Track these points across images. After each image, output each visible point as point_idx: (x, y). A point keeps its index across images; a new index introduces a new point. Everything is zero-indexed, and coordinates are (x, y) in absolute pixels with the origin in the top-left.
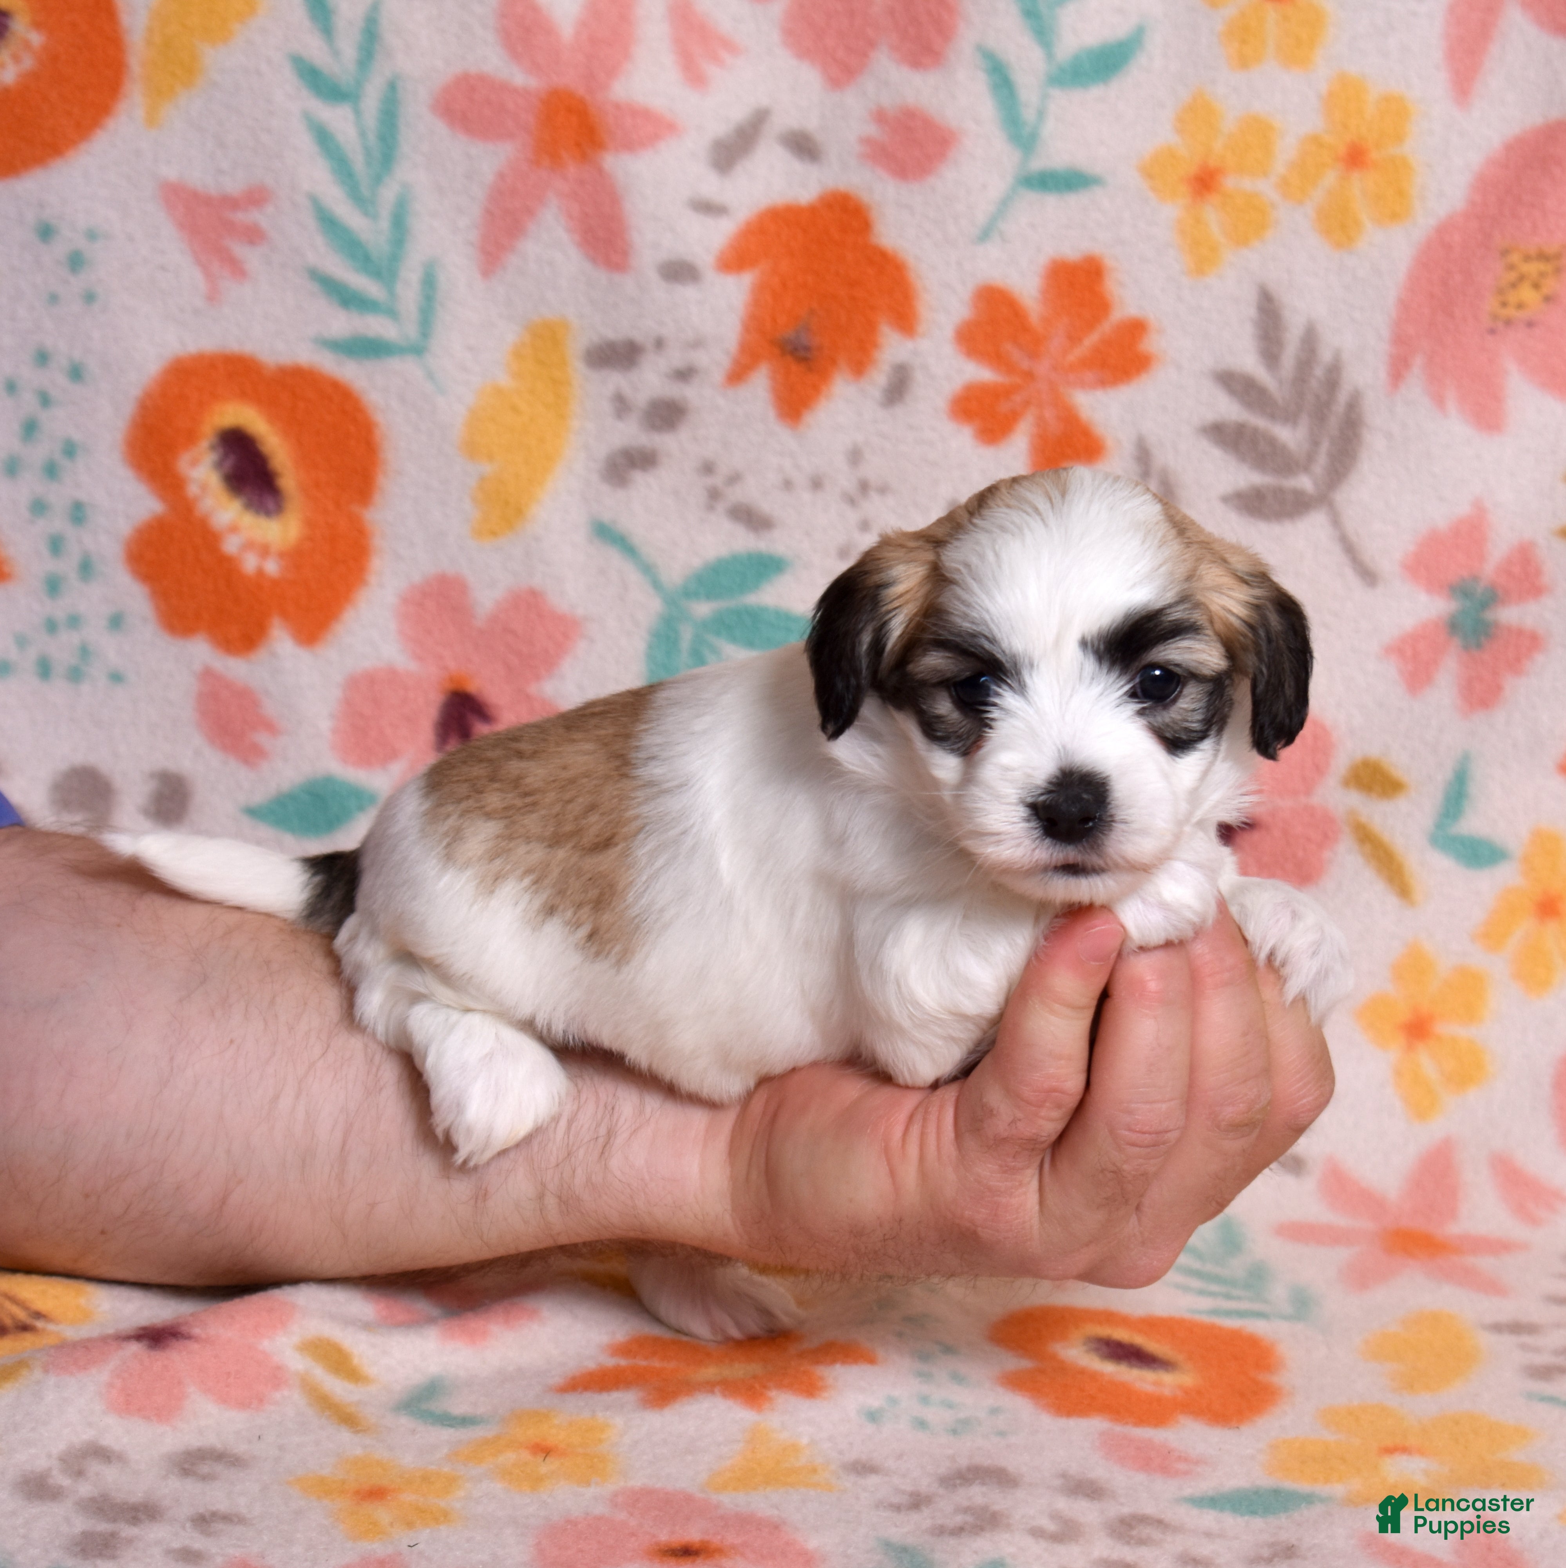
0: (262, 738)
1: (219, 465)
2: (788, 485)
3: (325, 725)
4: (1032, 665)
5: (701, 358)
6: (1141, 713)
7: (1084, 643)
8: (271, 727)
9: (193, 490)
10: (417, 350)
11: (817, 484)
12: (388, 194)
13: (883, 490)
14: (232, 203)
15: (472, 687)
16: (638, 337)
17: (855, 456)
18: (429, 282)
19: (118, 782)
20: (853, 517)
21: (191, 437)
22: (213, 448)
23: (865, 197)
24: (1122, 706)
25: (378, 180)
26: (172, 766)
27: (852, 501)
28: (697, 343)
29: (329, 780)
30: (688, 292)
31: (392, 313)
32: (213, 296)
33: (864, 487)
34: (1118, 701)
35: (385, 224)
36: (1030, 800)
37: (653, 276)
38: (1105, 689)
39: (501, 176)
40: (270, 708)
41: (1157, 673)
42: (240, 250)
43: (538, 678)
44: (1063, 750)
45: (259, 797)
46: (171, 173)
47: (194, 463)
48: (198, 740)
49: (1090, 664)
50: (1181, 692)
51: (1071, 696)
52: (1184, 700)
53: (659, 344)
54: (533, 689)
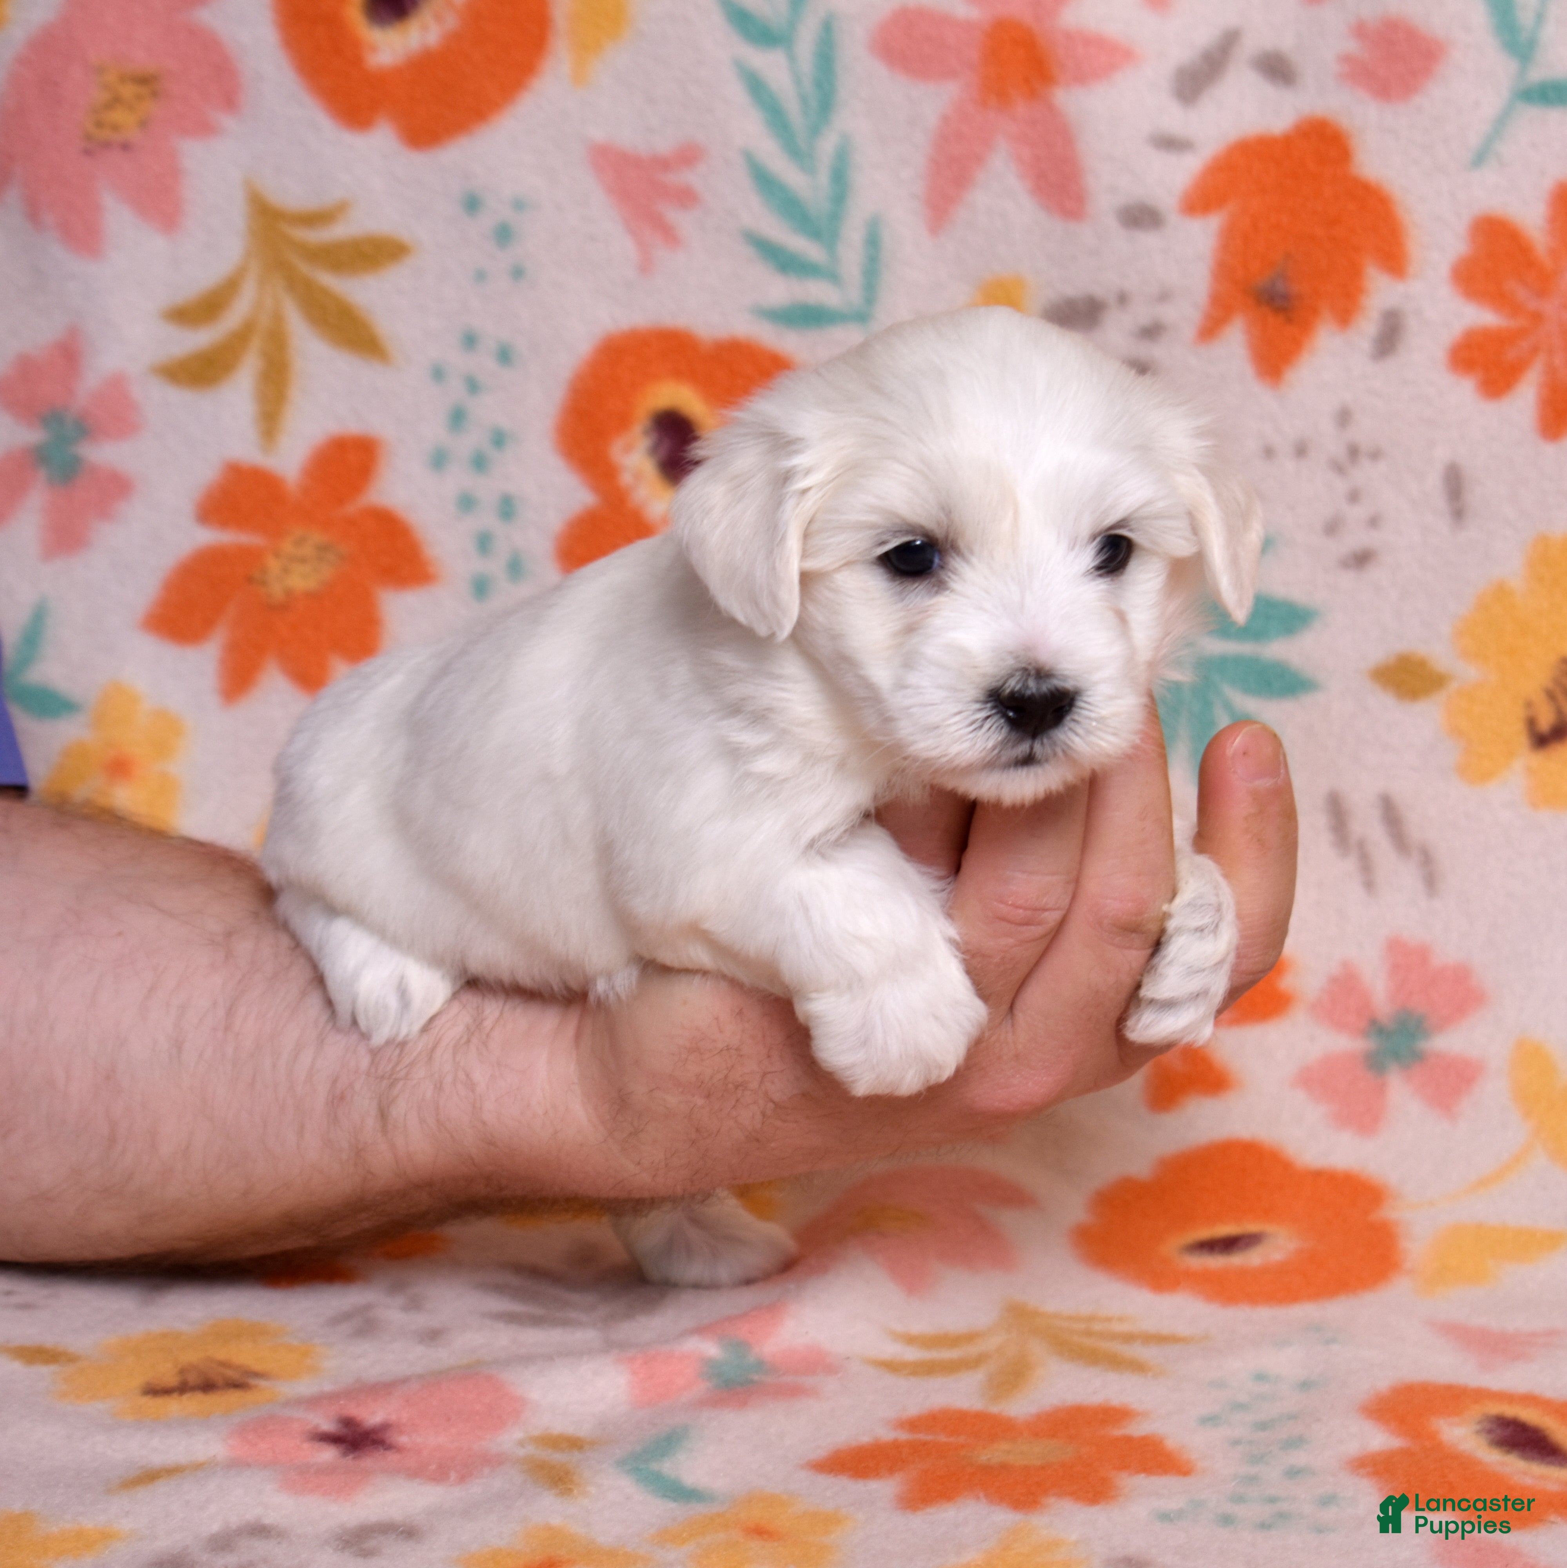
1: (653, 450)
2: (1269, 453)
5: (1169, 313)
9: (626, 479)
10: (861, 317)
11: (1301, 450)
12: (827, 145)
13: (1376, 455)
14: (663, 164)
16: (1098, 292)
17: (1344, 417)
18: (873, 241)
20: (1341, 486)
21: (623, 422)
22: (646, 433)
23: (1345, 122)
25: (815, 131)
27: (1339, 468)
28: (1164, 296)
30: (1148, 240)
31: (833, 276)
32: (646, 266)
33: (1354, 452)
35: (824, 178)
37: (1111, 223)
39: (946, 120)
42: (675, 216)
46: (598, 134)
47: (628, 449)
53: (1123, 299)
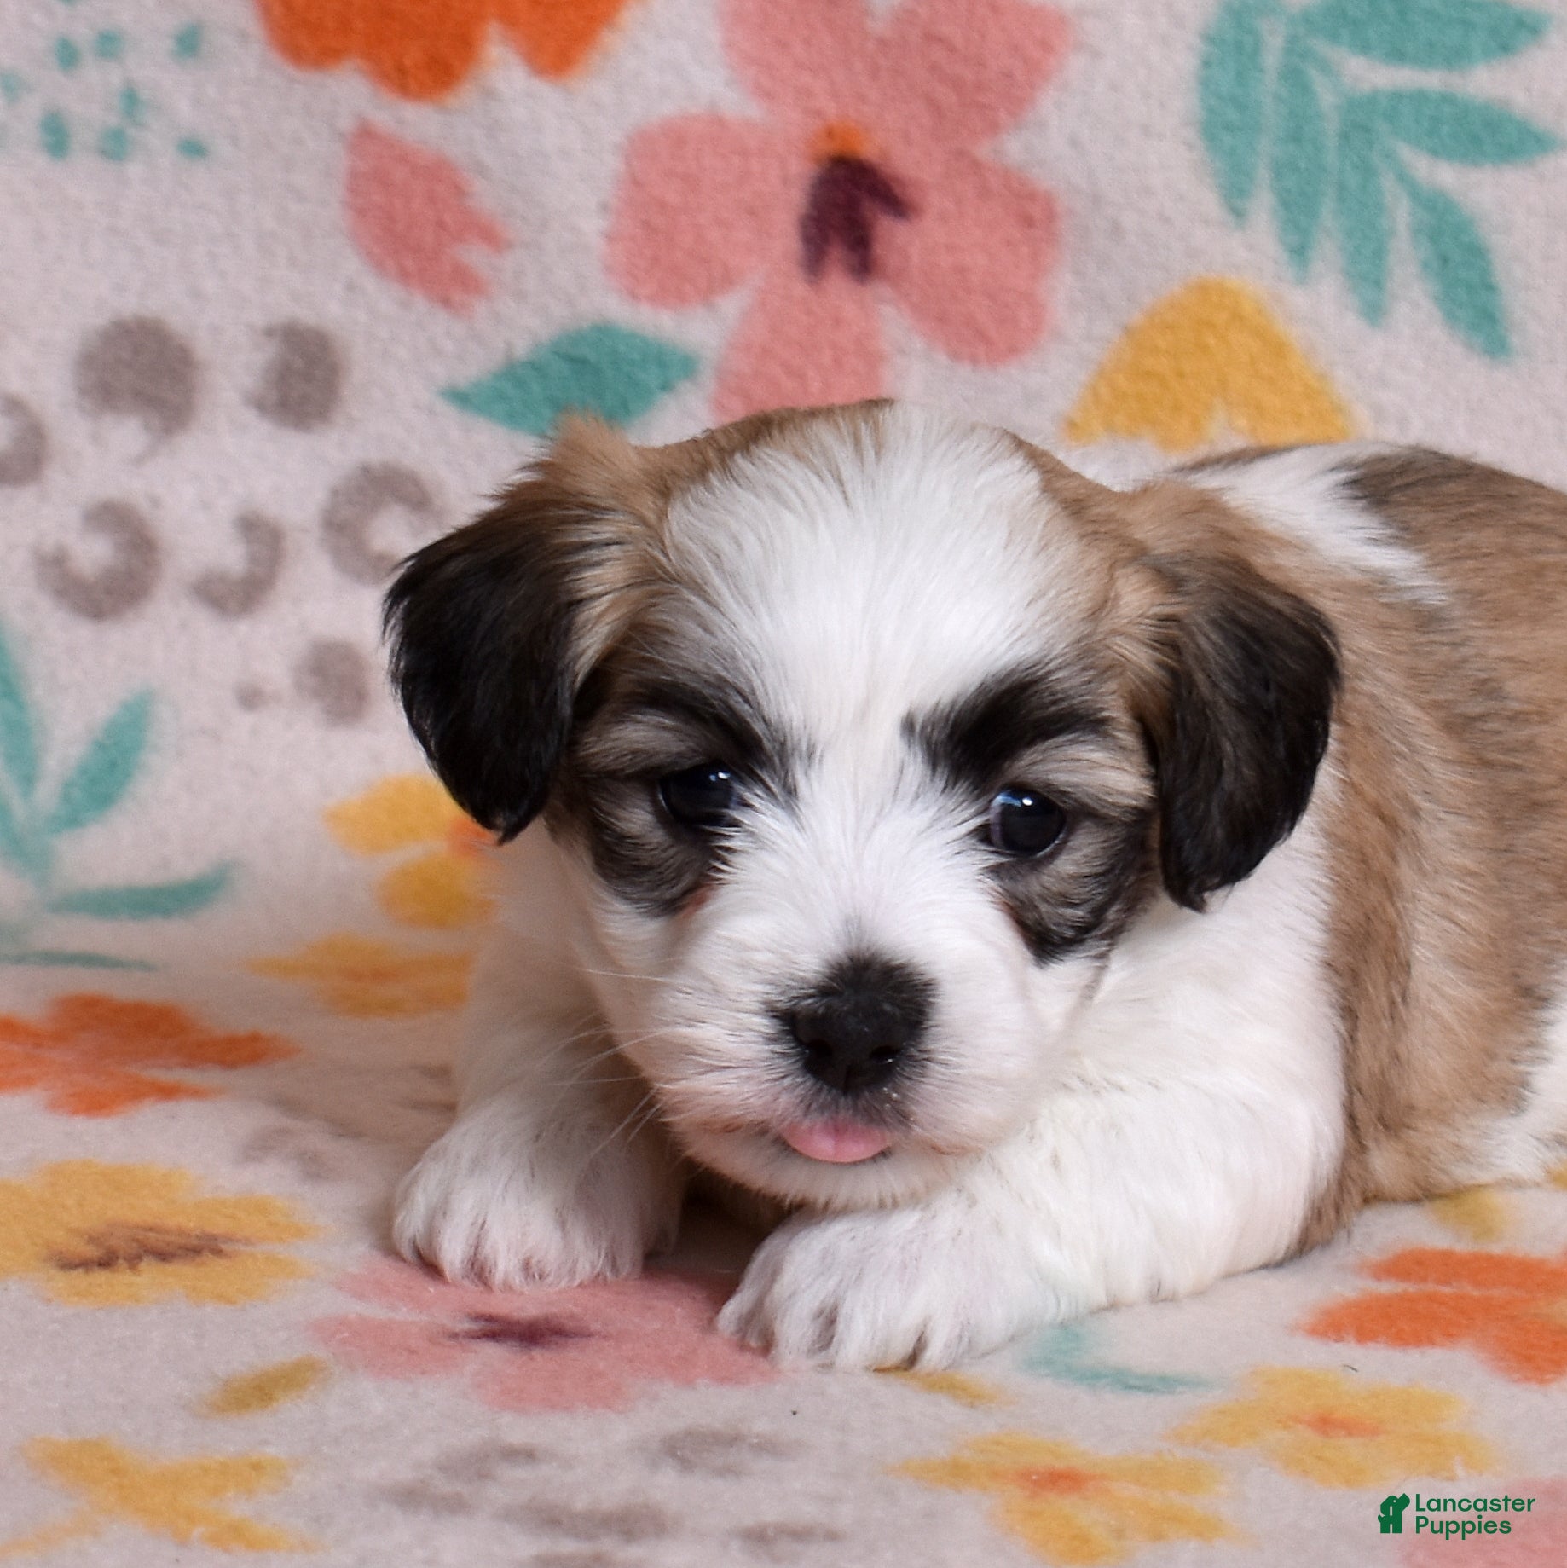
0: (475, 256)
3: (592, 226)
4: (810, 755)
6: (995, 871)
7: (908, 726)
8: (491, 236)
15: (868, 150)
19: (203, 347)
24: (963, 855)
26: (306, 315)
29: (604, 332)
34: (956, 847)
36: (783, 1003)
38: (936, 820)
40: (485, 197)
41: (1027, 802)
43: (994, 128)
44: (853, 923)
45: (474, 368)
48: (352, 265)
49: (916, 767)
50: (1065, 842)
51: (875, 825)
52: (1071, 857)
54: (983, 150)
